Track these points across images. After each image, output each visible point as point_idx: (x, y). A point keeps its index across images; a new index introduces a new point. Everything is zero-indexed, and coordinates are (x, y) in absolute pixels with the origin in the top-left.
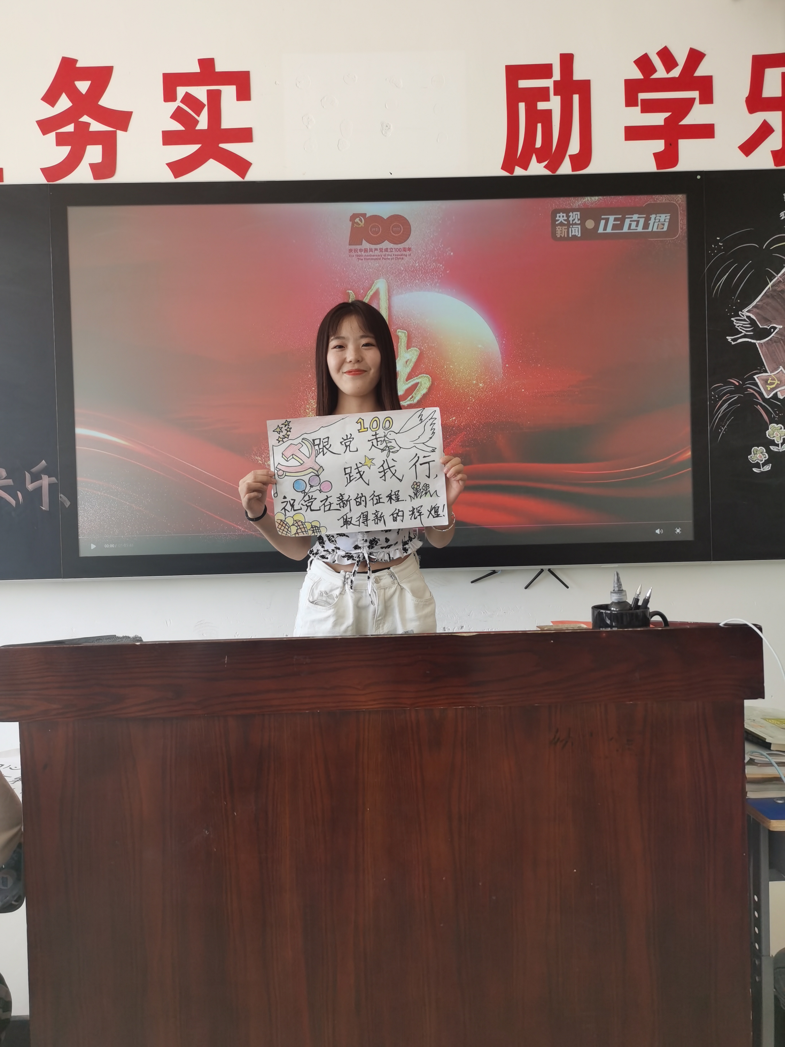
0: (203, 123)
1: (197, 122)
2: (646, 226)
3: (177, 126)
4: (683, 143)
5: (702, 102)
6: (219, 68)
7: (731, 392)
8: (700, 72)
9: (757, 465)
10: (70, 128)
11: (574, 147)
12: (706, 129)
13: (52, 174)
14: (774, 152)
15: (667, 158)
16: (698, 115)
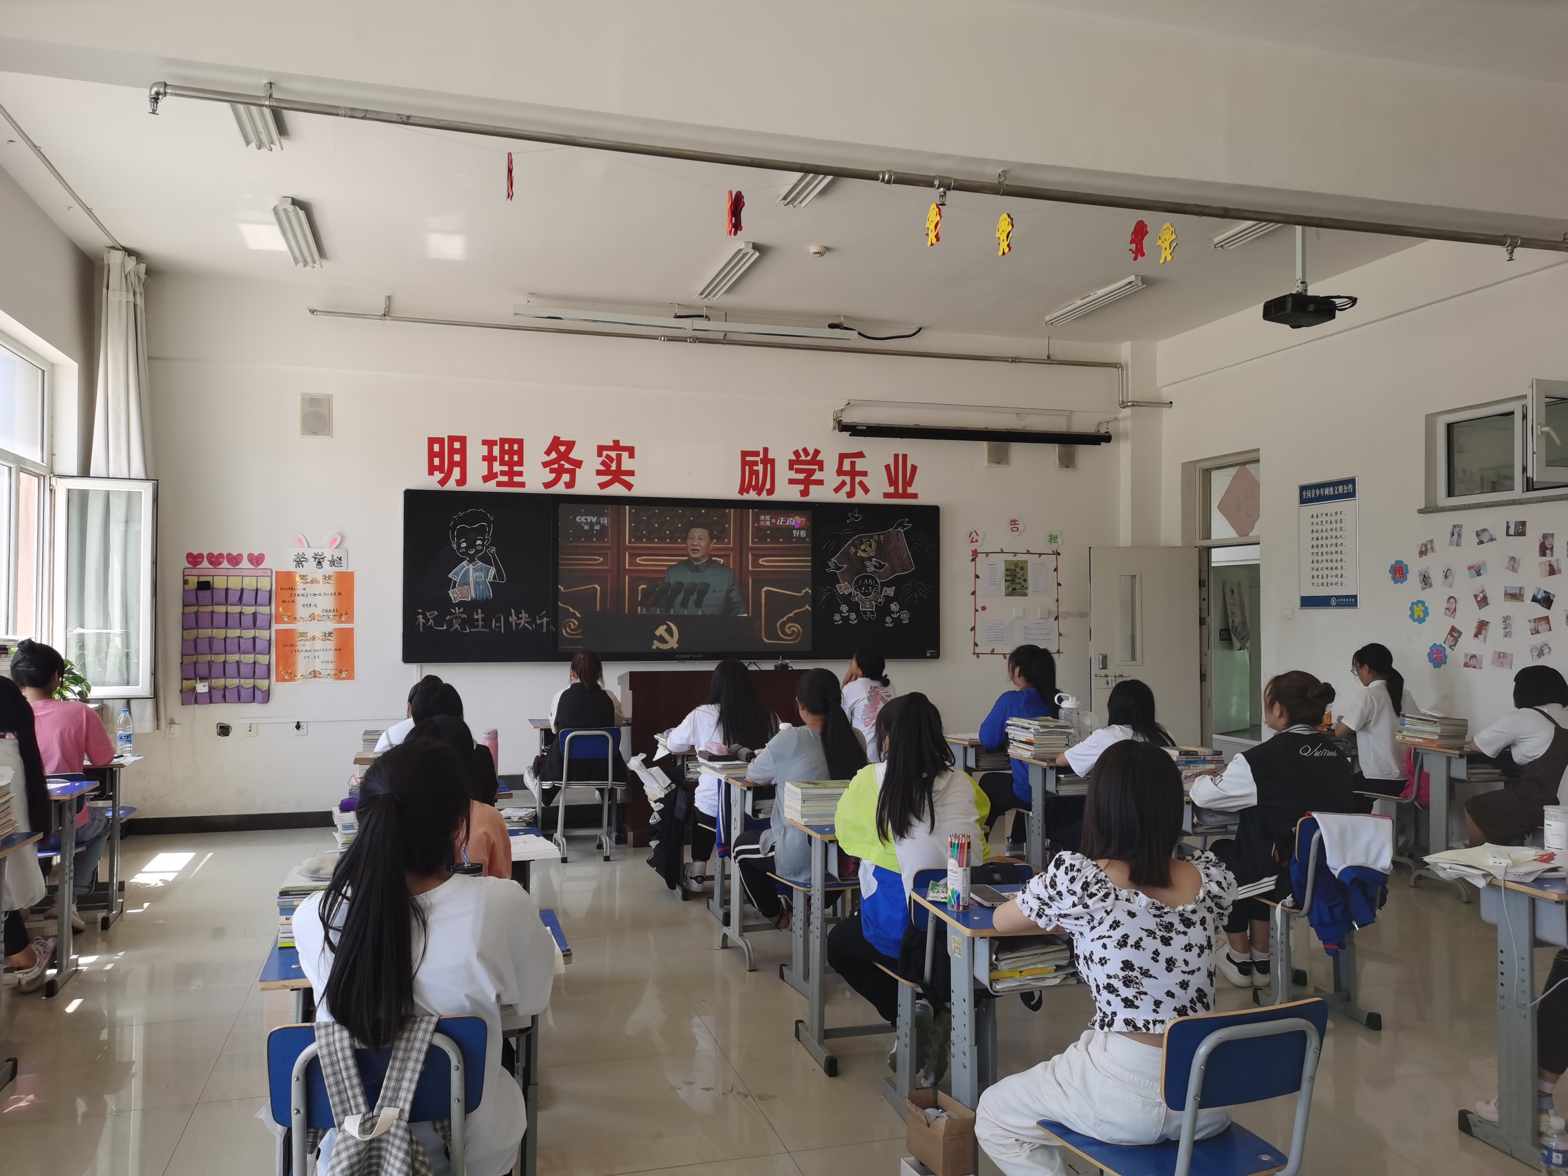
0: (614, 467)
1: (611, 466)
2: (795, 522)
3: (603, 468)
4: (811, 487)
5: (819, 470)
6: (621, 444)
7: (827, 591)
8: (819, 458)
9: (836, 621)
10: (556, 466)
11: (768, 486)
12: (820, 482)
13: (547, 485)
14: (847, 493)
15: (805, 493)
16: (817, 476)
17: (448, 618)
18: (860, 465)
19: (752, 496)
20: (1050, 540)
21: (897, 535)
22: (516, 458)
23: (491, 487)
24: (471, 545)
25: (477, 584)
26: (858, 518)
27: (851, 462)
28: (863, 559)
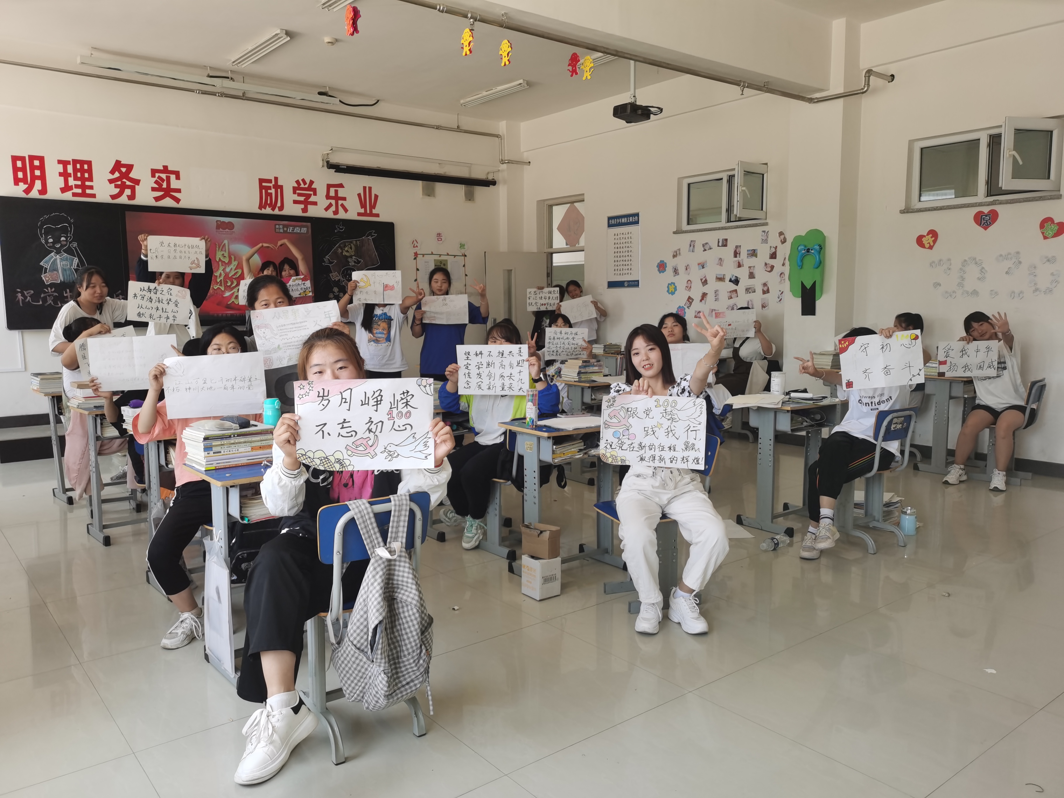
0: (165, 185)
1: (162, 185)
2: (300, 231)
3: (156, 186)
4: (309, 206)
5: (314, 195)
6: (169, 169)
7: (324, 278)
8: (313, 187)
10: (119, 183)
11: (279, 204)
12: (315, 203)
13: (113, 197)
14: (333, 212)
15: (305, 210)
16: (312, 199)
17: (42, 296)
18: (341, 193)
19: (268, 211)
20: (460, 247)
21: (368, 241)
22: (86, 175)
23: (68, 196)
24: (57, 241)
25: (64, 270)
26: (342, 229)
27: (335, 190)
28: (347, 257)
